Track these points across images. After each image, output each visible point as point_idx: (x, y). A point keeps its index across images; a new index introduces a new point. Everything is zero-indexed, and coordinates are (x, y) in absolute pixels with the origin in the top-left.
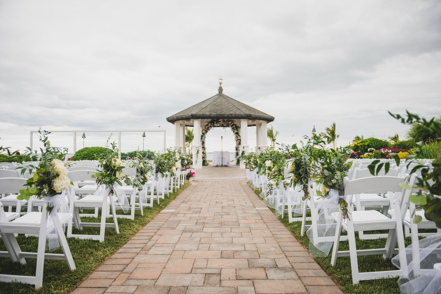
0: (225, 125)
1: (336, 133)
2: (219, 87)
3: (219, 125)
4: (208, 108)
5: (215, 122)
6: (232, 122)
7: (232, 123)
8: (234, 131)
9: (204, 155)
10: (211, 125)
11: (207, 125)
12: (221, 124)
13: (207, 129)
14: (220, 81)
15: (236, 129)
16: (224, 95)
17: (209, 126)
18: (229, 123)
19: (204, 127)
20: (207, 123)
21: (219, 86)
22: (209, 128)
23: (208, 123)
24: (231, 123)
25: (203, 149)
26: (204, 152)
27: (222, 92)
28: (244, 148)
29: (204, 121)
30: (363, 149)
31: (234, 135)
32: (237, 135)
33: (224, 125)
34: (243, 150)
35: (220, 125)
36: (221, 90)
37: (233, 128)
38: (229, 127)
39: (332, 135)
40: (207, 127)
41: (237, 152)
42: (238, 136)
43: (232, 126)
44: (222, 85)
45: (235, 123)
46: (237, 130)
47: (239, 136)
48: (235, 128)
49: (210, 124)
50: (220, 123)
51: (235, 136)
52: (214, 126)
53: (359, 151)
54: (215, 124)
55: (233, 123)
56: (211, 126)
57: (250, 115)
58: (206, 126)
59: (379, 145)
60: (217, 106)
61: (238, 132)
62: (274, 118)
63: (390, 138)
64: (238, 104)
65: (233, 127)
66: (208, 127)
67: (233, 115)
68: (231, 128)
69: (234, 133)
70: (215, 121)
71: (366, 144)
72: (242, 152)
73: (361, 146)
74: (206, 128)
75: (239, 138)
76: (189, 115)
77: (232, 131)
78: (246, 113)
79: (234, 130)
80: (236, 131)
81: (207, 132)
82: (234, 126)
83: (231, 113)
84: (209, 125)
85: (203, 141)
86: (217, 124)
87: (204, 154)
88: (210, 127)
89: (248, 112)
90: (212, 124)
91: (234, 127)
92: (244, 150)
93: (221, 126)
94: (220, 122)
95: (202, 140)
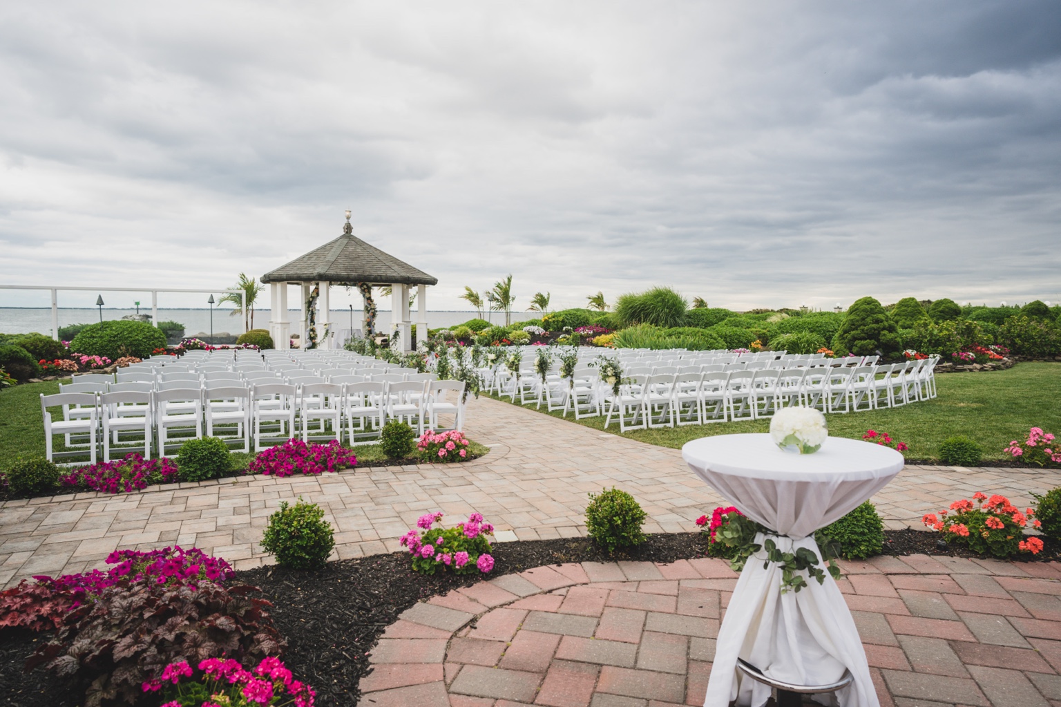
1: (511, 294)
2: (346, 224)
4: (341, 263)
8: (364, 296)
14: (348, 213)
15: (368, 292)
16: (356, 238)
21: (346, 221)
27: (351, 231)
28: (397, 326)
30: (555, 326)
32: (370, 301)
33: (349, 284)
36: (348, 228)
37: (363, 290)
39: (504, 296)
41: (369, 329)
42: (371, 303)
43: (361, 287)
44: (350, 221)
46: (370, 293)
48: (366, 290)
51: (367, 303)
53: (551, 330)
57: (409, 277)
59: (577, 320)
60: (353, 259)
61: (370, 296)
62: (437, 281)
63: (590, 298)
64: (384, 258)
65: (363, 288)
67: (383, 278)
71: (561, 319)
73: (554, 321)
75: (373, 306)
76: (315, 275)
77: (362, 295)
78: (401, 274)
79: (364, 293)
80: (368, 295)
82: (365, 287)
83: (379, 273)
89: (404, 274)
92: (398, 330)
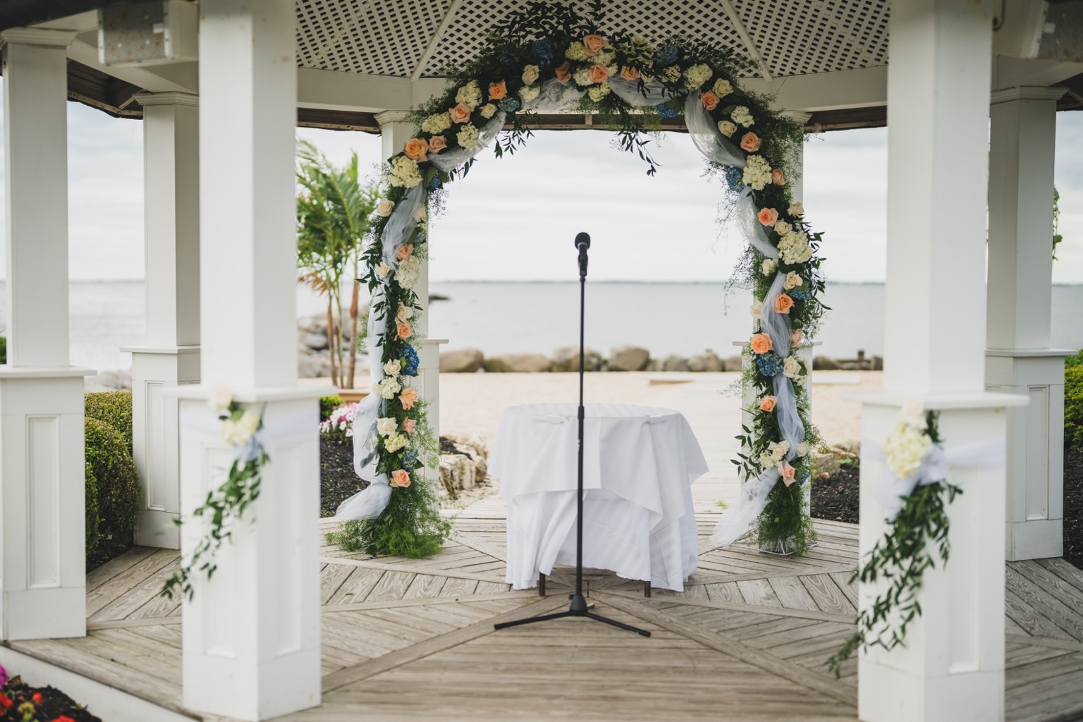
0: (637, 105)
3: (567, 104)
5: (530, 74)
6: (718, 74)
7: (723, 87)
8: (735, 177)
9: (401, 431)
10: (485, 98)
11: (448, 103)
12: (595, 95)
13: (438, 143)
15: (762, 152)
17: (456, 116)
18: (683, 80)
19: (412, 129)
20: (439, 88)
22: (462, 138)
23: (452, 84)
24: (708, 86)
25: (394, 367)
26: (406, 402)
28: (931, 432)
29: (421, 69)
31: (742, 217)
32: (773, 214)
33: (624, 105)
34: (928, 460)
35: (585, 102)
37: (731, 143)
38: (679, 125)
40: (438, 123)
41: (767, 403)
42: (782, 227)
43: (716, 116)
45: (747, 85)
46: (776, 164)
47: (794, 221)
48: (751, 142)
49: (469, 96)
50: (584, 78)
51: (751, 228)
52: (520, 123)
54: (528, 95)
55: (733, 83)
56: (488, 111)
58: (422, 114)
61: (779, 179)
65: (726, 128)
66: (455, 128)
68: (712, 137)
69: (734, 196)
70: (529, 54)
72: (906, 488)
74: (426, 136)
75: (792, 250)
77: (722, 176)
79: (735, 162)
80: (757, 174)
81: (444, 177)
82: (742, 116)
84: (460, 98)
85: (392, 274)
86: (551, 90)
87: (409, 424)
88: (479, 121)
90: (499, 91)
91: (741, 131)
92: (934, 476)
93: (598, 123)
94: (585, 64)
95: (381, 271)
